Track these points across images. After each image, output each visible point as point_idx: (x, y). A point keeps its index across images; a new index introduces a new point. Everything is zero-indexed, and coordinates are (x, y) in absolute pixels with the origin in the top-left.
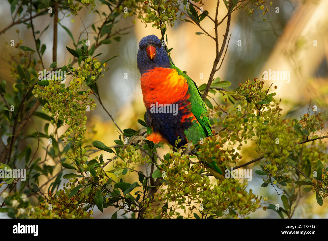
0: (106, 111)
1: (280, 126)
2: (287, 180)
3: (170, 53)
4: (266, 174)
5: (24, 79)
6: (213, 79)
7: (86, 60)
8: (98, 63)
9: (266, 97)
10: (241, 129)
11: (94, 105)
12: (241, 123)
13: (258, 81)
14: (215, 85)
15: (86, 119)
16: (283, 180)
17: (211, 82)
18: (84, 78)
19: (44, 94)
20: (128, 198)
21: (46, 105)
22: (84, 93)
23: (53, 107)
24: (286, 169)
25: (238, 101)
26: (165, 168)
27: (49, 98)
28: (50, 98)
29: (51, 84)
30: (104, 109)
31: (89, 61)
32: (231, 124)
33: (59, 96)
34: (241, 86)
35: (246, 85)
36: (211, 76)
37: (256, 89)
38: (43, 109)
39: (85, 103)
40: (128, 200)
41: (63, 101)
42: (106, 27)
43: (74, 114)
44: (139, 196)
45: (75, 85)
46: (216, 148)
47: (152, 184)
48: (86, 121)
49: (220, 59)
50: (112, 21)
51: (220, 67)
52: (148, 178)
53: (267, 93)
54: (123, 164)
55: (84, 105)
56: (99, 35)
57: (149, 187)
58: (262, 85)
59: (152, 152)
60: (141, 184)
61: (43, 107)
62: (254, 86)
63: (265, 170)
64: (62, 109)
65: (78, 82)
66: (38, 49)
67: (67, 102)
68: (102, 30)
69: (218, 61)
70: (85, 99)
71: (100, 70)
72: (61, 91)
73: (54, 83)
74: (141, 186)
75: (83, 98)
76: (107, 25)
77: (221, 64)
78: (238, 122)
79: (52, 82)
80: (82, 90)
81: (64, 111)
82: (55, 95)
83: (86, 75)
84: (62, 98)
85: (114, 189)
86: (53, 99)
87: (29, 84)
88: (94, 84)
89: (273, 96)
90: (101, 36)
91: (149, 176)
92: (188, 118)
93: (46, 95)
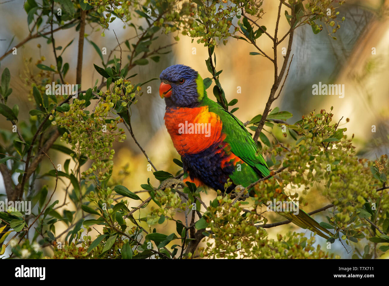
0: (139, 145)
1: (354, 166)
2: (359, 235)
3: (218, 77)
4: (333, 228)
5: (41, 105)
6: (270, 110)
7: (116, 82)
8: (130, 86)
9: (335, 133)
10: (307, 168)
11: (124, 136)
12: (306, 161)
13: (325, 113)
14: (272, 116)
15: (114, 152)
16: (353, 235)
17: (267, 114)
18: (113, 104)
19: (63, 121)
20: (162, 253)
21: (65, 135)
22: (112, 121)
23: (74, 137)
24: (357, 222)
25: (302, 136)
26: (213, 217)
27: (69, 126)
28: (71, 126)
29: (72, 110)
30: (136, 142)
31: (119, 83)
32: (294, 163)
33: (81, 124)
34: (305, 119)
35: (311, 117)
36: (268, 105)
37: (323, 123)
38: (61, 139)
39: (113, 134)
40: (163, 256)
41: (86, 129)
42: (143, 43)
43: (99, 147)
44: (176, 250)
45: (101, 111)
46: (276, 193)
47: (192, 236)
48: (114, 155)
49: (278, 85)
50: (150, 37)
51: (279, 95)
52: (188, 229)
53: (336, 128)
54: (160, 210)
55: (112, 136)
56: (133, 53)
57: (188, 240)
58: (331, 119)
59: (194, 196)
60: (179, 236)
61: (62, 137)
62: (320, 119)
63: (332, 223)
64: (85, 140)
65: (105, 108)
66: (59, 68)
67: (90, 132)
68: (138, 47)
69: (277, 88)
70: (113, 128)
71: (133, 95)
72: (84, 118)
73: (76, 108)
74: (180, 238)
75: (111, 127)
76: (144, 41)
77: (280, 92)
78: (303, 160)
79: (74, 107)
80: (109, 118)
81: (87, 142)
82: (77, 122)
83: (116, 100)
84: (85, 127)
85: (145, 241)
86: (73, 128)
87: (46, 110)
88: (125, 112)
89: (344, 132)
90: (136, 55)
91: (189, 226)
92: (229, 161)
93: (66, 122)
